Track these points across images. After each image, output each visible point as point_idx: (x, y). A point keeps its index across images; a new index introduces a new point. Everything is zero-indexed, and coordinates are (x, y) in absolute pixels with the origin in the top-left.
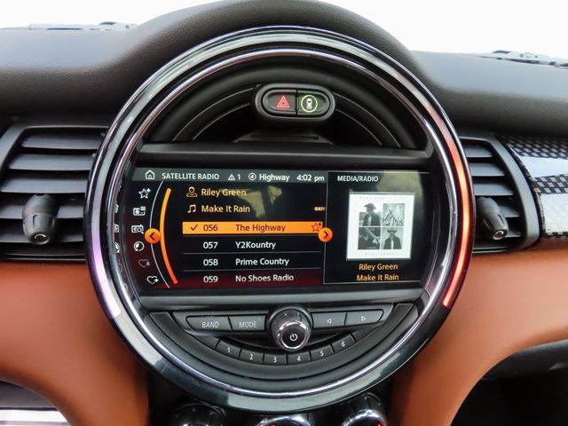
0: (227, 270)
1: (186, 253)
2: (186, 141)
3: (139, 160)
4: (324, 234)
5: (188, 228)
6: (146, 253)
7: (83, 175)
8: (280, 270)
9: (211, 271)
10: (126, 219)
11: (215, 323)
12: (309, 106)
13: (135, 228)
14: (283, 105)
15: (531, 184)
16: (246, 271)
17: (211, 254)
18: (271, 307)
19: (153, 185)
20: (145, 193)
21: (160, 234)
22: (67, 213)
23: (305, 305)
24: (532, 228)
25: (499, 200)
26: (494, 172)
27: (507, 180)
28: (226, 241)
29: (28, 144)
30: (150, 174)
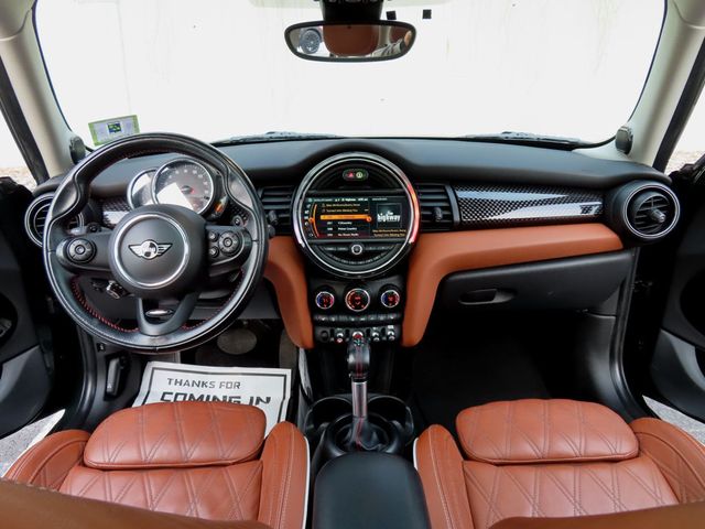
0: (335, 231)
1: (322, 226)
2: (322, 189)
3: (308, 196)
4: (369, 219)
5: (322, 217)
6: (309, 226)
7: (288, 203)
8: (353, 232)
9: (330, 232)
10: (303, 215)
11: (331, 249)
12: (360, 175)
13: (306, 218)
14: (351, 176)
15: (458, 201)
16: (342, 232)
17: (330, 226)
18: (350, 243)
19: (311, 203)
20: (309, 206)
21: (313, 219)
22: (282, 216)
23: (363, 243)
24: (457, 218)
25: (442, 208)
26: (443, 197)
27: (448, 200)
28: (335, 222)
29: (266, 193)
30: (310, 200)
